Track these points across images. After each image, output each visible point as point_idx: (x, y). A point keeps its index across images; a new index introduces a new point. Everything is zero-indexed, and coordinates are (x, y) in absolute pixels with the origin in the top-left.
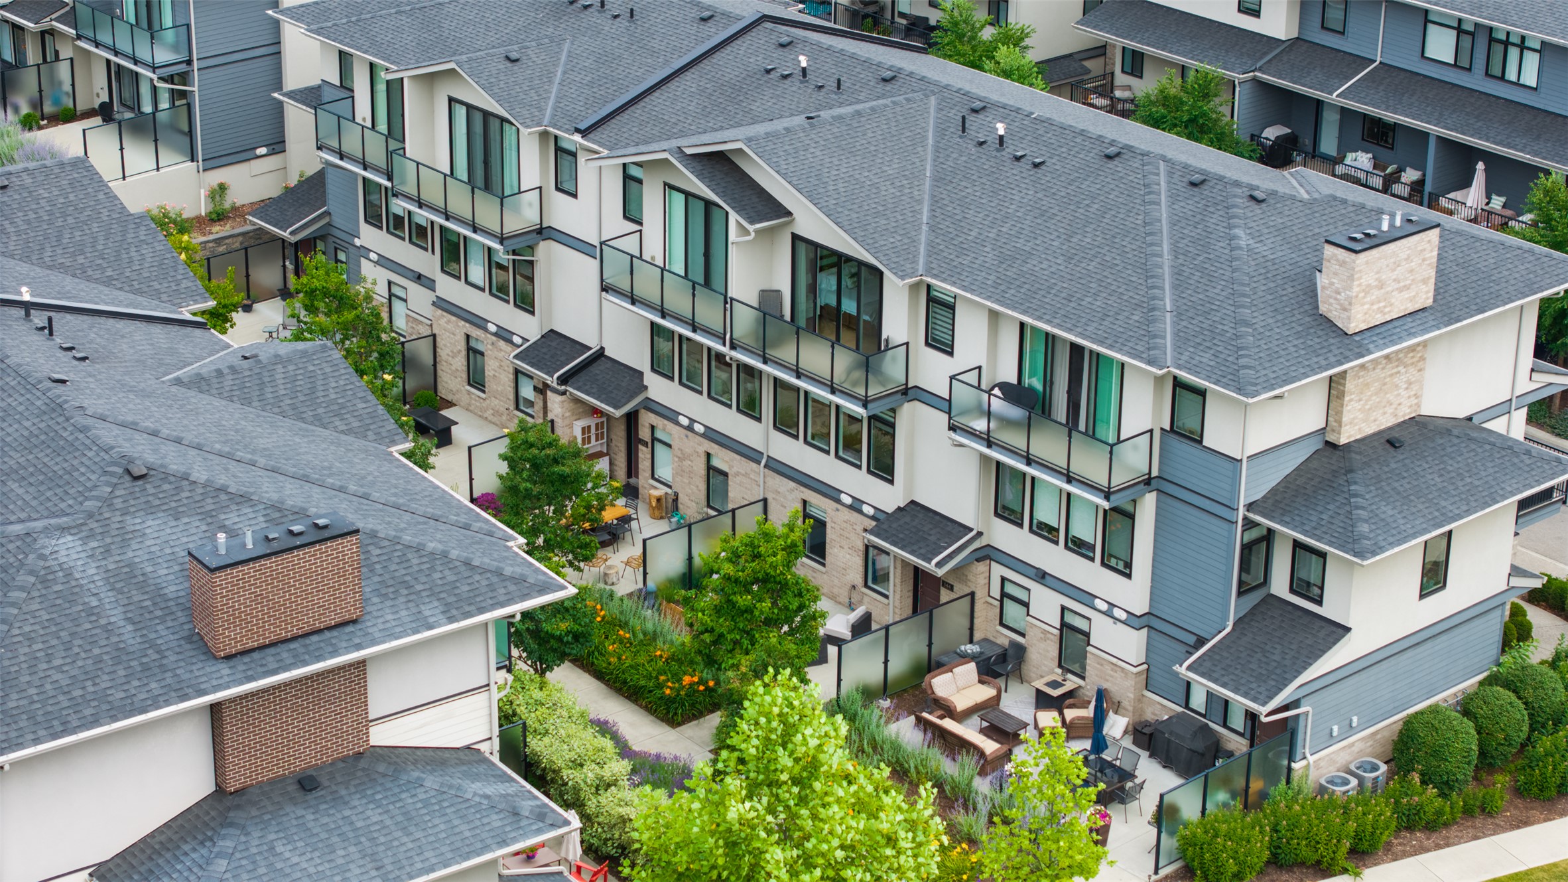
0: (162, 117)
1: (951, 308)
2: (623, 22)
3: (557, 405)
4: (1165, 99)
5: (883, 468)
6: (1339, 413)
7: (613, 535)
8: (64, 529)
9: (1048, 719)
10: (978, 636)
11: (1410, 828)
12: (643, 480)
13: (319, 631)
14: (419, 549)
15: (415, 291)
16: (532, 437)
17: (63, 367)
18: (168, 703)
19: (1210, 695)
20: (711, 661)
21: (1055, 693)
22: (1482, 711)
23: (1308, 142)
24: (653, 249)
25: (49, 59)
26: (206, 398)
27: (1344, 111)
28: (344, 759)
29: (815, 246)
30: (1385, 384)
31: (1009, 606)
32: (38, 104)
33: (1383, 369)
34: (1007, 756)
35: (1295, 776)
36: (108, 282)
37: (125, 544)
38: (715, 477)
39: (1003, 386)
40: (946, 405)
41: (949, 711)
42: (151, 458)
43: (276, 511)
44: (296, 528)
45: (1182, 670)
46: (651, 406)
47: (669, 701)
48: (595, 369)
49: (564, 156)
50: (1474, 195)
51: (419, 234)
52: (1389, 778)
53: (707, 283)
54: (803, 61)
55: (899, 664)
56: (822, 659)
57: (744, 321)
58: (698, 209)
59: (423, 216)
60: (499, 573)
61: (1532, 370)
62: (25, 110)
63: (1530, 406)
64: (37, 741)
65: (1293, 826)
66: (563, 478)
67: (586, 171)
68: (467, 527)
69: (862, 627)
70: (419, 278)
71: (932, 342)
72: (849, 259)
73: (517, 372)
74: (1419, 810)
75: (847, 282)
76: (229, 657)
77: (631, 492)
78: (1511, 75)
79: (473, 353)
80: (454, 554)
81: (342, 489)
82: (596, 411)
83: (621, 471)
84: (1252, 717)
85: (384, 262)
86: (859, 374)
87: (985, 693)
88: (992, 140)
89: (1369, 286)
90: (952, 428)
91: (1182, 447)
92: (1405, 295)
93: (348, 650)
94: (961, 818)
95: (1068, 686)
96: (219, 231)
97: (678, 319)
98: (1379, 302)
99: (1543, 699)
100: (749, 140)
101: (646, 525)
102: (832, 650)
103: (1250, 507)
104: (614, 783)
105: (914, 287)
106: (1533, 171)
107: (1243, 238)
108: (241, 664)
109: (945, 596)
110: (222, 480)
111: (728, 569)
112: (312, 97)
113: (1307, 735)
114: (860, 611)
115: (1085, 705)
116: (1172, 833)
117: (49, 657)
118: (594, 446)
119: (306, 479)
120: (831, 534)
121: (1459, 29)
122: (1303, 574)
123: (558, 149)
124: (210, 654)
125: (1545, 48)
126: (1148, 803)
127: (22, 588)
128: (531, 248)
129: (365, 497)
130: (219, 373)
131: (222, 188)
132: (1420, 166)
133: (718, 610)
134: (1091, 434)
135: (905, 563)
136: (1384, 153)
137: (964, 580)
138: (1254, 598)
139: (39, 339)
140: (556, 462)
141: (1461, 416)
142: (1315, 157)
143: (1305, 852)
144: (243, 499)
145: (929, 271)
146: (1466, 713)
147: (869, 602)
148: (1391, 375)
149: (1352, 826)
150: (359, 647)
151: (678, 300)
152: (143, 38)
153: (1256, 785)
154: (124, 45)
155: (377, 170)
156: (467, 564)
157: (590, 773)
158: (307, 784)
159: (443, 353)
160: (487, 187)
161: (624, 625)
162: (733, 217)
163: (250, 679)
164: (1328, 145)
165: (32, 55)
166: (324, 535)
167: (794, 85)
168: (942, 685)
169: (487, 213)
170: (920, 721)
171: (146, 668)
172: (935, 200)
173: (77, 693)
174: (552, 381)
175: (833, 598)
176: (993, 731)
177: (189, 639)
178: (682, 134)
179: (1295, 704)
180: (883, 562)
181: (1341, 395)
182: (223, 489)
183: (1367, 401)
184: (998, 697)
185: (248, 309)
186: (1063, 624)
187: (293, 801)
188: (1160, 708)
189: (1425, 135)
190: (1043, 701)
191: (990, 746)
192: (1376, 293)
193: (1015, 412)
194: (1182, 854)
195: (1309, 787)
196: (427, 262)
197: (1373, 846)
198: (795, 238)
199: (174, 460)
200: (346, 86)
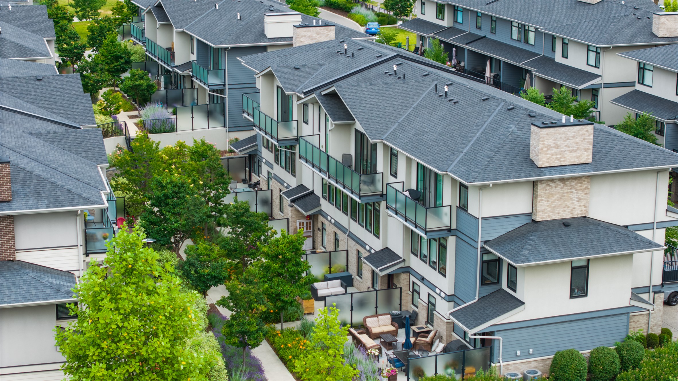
1: (396, 156)
3: (290, 212)
5: (377, 232)
6: (538, 206)
10: (404, 308)
12: (319, 247)
21: (418, 331)
29: (361, 134)
30: (563, 196)
31: (415, 295)
33: (562, 188)
38: (337, 242)
39: (412, 192)
46: (321, 212)
48: (308, 198)
49: (305, 108)
54: (395, 68)
61: (667, 210)
67: (310, 112)
70: (272, 166)
71: (392, 172)
85: (266, 162)
87: (390, 328)
89: (550, 145)
90: (387, 208)
91: (462, 214)
92: (574, 154)
98: (557, 155)
99: (630, 355)
103: (485, 243)
105: (386, 148)
107: (513, 128)
113: (500, 351)
118: (306, 232)
122: (511, 278)
128: (295, 146)
131: (236, 140)
137: (399, 282)
138: (491, 288)
141: (621, 225)
145: (390, 141)
148: (567, 193)
154: (202, 78)
159: (274, 197)
162: (330, 119)
167: (391, 78)
168: (371, 322)
181: (537, 197)
183: (552, 202)
184: (396, 331)
186: (428, 302)
190: (414, 334)
192: (554, 150)
198: (356, 131)
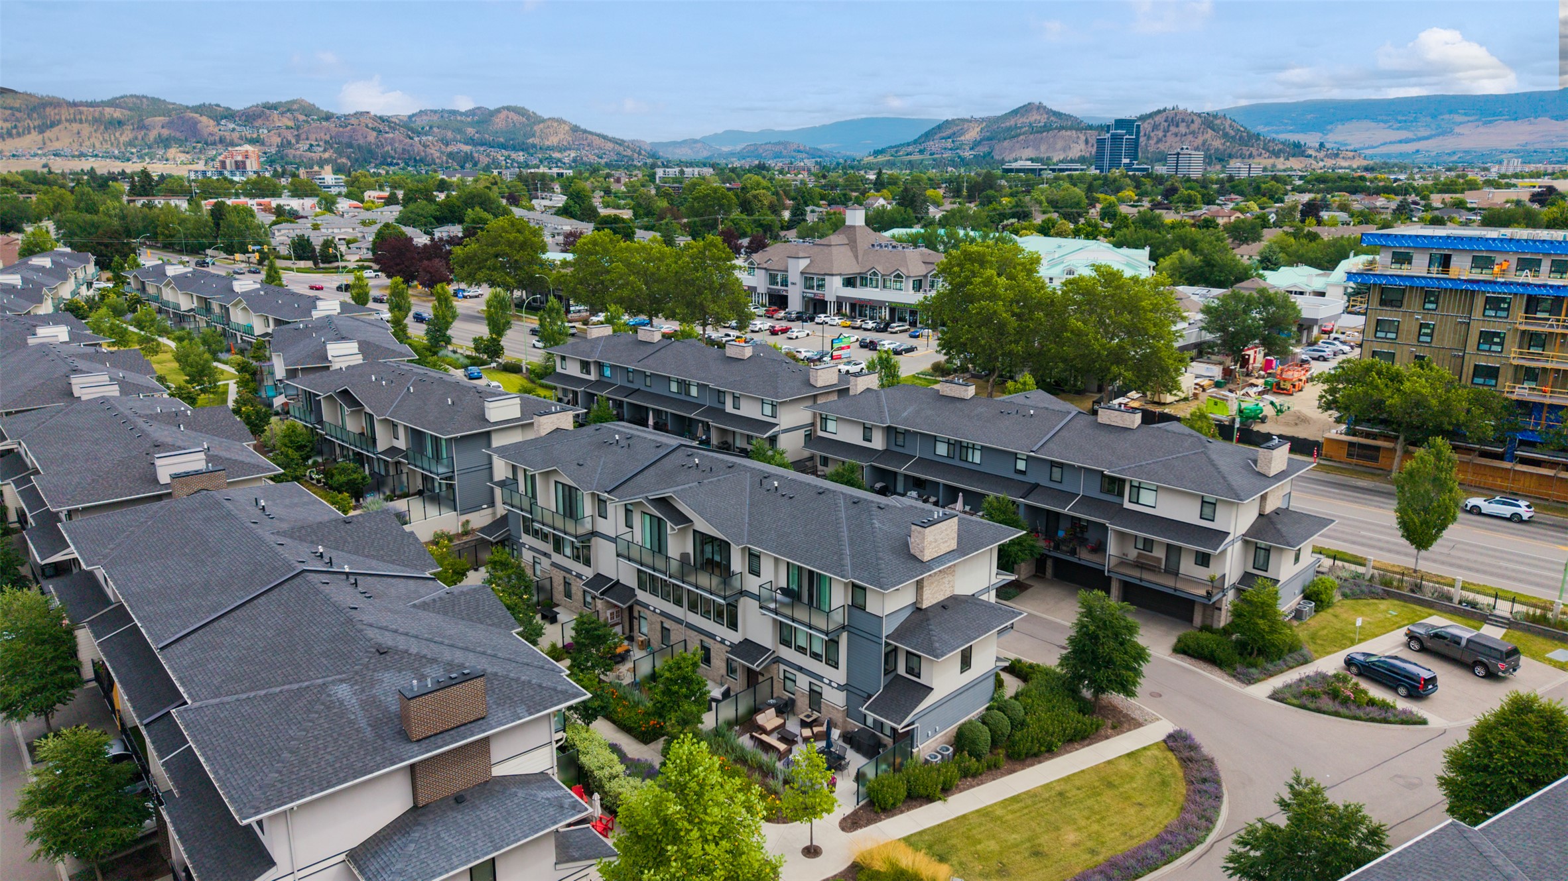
0: (443, 494)
1: (759, 557)
2: (626, 449)
3: (599, 604)
4: (837, 474)
5: (733, 625)
6: (922, 595)
7: (623, 658)
8: (342, 681)
9: (807, 732)
10: (775, 695)
11: (965, 777)
12: (636, 633)
13: (465, 724)
14: (517, 680)
15: (544, 560)
16: (585, 619)
17: (360, 601)
18: (384, 767)
19: (875, 720)
20: (661, 716)
21: (809, 720)
22: (991, 722)
23: (892, 488)
24: (638, 538)
25: (399, 473)
26: (426, 613)
27: (906, 476)
28: (479, 785)
29: (703, 534)
30: (940, 583)
31: (788, 682)
32: (393, 491)
33: (939, 576)
34: (790, 751)
35: (915, 755)
36: (393, 562)
37: (372, 686)
38: (665, 632)
39: (781, 589)
40: (758, 598)
41: (763, 730)
42: (390, 643)
43: (450, 665)
44: (453, 675)
45: (863, 709)
46: (638, 603)
47: (643, 733)
48: (615, 588)
49: (601, 503)
50: (959, 505)
51: (545, 537)
52: (954, 755)
53: (660, 552)
54: (697, 461)
55: (742, 710)
56: (710, 709)
57: (674, 566)
58: (655, 521)
59: (546, 529)
60: (555, 689)
61: (997, 573)
62: (388, 493)
63: (997, 590)
64: (312, 793)
65: (917, 780)
66: (599, 637)
67: (610, 508)
68: (542, 667)
69: (726, 694)
70: (545, 554)
71: (752, 571)
72: (717, 539)
73: (584, 591)
74: (968, 768)
75: (716, 548)
76: (419, 741)
77: (631, 639)
78: (970, 459)
79: (567, 584)
80: (534, 681)
81: (484, 653)
82: (616, 606)
83: (627, 631)
84: (894, 730)
85: (531, 548)
86: (722, 586)
87: (779, 721)
88: (773, 489)
89: (931, 541)
90: (761, 607)
91: (857, 612)
92: (946, 545)
93: (479, 733)
94: (771, 782)
95: (814, 717)
96: (465, 539)
97: (648, 567)
98: (936, 548)
99: (1014, 714)
100: (674, 492)
101: (637, 654)
102: (714, 704)
103: (887, 637)
104: (617, 776)
105: (743, 549)
106: (983, 496)
107: (877, 525)
108: (424, 744)
109: (761, 679)
110: (425, 652)
111: (667, 674)
112: (502, 484)
113: (919, 736)
114: (725, 687)
115: (822, 725)
116: (864, 786)
117: (326, 747)
118: (616, 620)
119: (466, 649)
120: (712, 654)
121: (949, 443)
122: (910, 665)
123: (599, 500)
124: (409, 740)
125: (983, 448)
126: (852, 771)
127: (316, 712)
128: (589, 540)
129: (495, 656)
130: (434, 600)
131: (468, 522)
132: (937, 495)
133: (663, 693)
134: (819, 608)
135: (744, 666)
136: (922, 491)
137: (768, 672)
138: (891, 676)
139: (350, 589)
140: (596, 629)
141: (970, 595)
142: (895, 493)
143: (922, 791)
144: (434, 661)
145: (749, 542)
146: (984, 723)
147: (729, 682)
148: (942, 579)
149: (942, 778)
150: (484, 731)
151: (647, 559)
152: (433, 463)
153: (898, 761)
154: (426, 466)
155: (526, 511)
156: (540, 686)
157: (606, 772)
158: (459, 799)
159: (555, 585)
160: (571, 517)
161: (625, 699)
162: (669, 524)
163: (428, 751)
164: (900, 489)
165: (392, 472)
166: (467, 678)
167: (693, 471)
168: (761, 719)
169: (570, 527)
170: (752, 737)
171: (375, 749)
172: (750, 514)
173: (337, 765)
174: (597, 594)
175: (714, 681)
176: (783, 739)
177: (399, 733)
178: (649, 491)
179: (912, 723)
180: (734, 664)
181: (922, 588)
182: (424, 657)
183: (933, 590)
184: (784, 723)
185: (476, 570)
186: (811, 690)
187: (452, 809)
188: (855, 726)
189: (938, 484)
190: (804, 724)
191: (782, 747)
192: (934, 545)
193: (787, 600)
194: (868, 795)
195: (922, 760)
196: (548, 547)
197: (951, 787)
198: (695, 531)
199: (401, 643)
200: (515, 479)
